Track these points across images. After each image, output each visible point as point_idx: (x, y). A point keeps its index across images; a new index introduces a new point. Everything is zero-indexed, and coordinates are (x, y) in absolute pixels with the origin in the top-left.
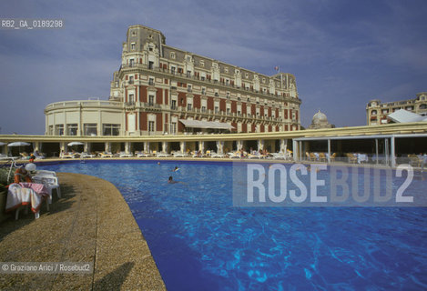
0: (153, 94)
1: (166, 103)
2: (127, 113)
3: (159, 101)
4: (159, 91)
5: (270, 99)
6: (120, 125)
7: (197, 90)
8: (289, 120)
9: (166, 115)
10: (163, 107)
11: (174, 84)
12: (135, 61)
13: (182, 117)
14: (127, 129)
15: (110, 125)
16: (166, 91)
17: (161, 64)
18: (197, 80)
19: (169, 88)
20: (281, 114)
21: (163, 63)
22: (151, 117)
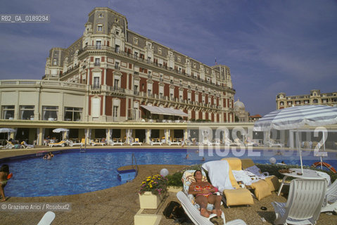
0: (119, 78)
1: (130, 88)
2: (90, 97)
3: (124, 86)
4: (124, 76)
5: (212, 88)
6: (82, 109)
7: (156, 76)
8: (227, 109)
9: (130, 100)
10: (127, 92)
11: (137, 69)
12: (102, 43)
13: (143, 103)
14: (90, 113)
15: (71, 108)
16: (130, 75)
17: (126, 48)
18: (156, 67)
19: (132, 73)
20: (221, 103)
21: (128, 47)
22: (116, 102)
